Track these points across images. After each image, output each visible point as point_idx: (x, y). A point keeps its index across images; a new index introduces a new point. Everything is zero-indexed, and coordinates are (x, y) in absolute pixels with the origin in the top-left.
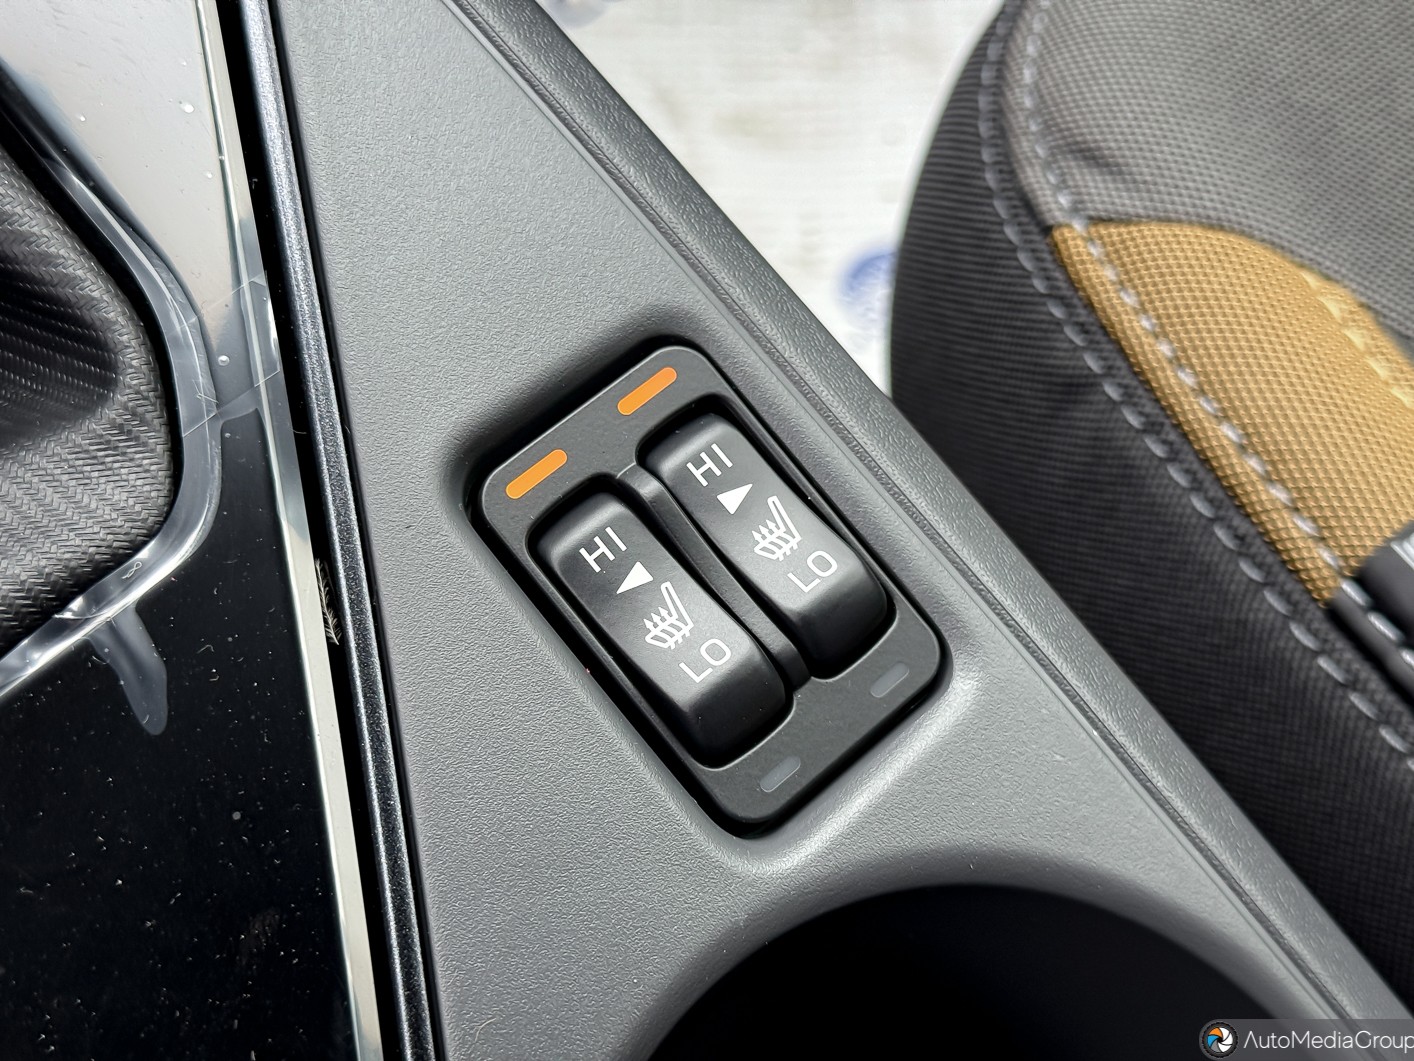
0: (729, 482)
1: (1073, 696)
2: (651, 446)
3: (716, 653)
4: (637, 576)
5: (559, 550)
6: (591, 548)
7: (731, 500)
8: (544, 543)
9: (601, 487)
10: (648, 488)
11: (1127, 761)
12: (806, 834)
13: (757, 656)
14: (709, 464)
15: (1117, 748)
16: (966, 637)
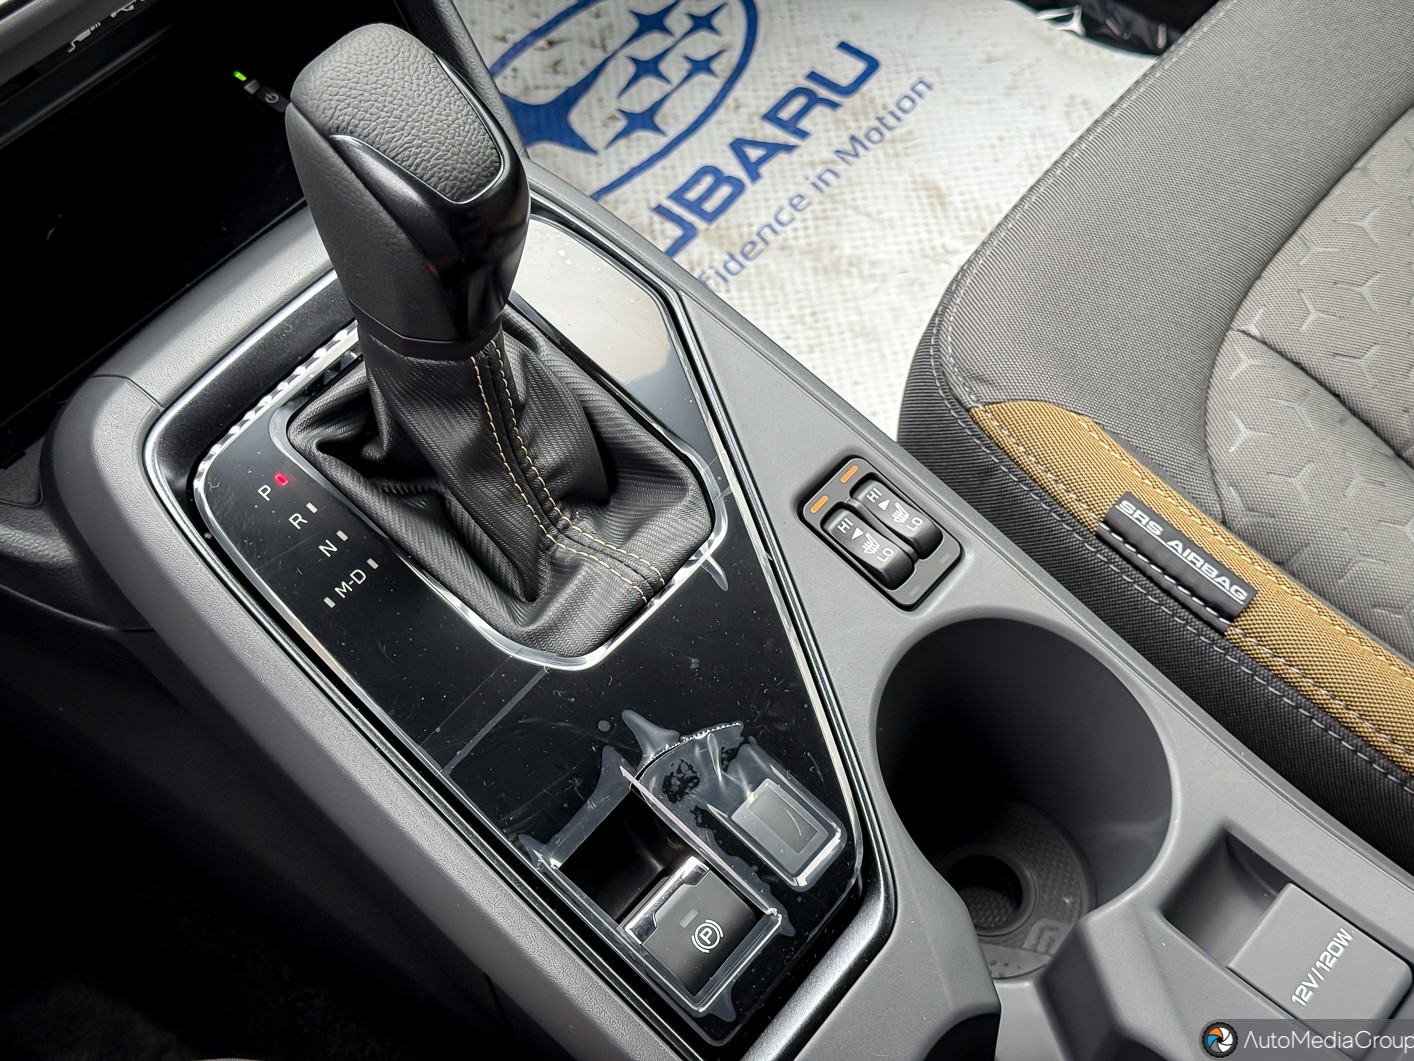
0: (881, 500)
1: (1006, 557)
2: (854, 491)
3: (889, 552)
4: (858, 533)
5: (830, 527)
6: (842, 525)
7: (883, 505)
8: (825, 527)
9: (840, 506)
10: (856, 504)
11: (1028, 576)
12: (927, 606)
13: (902, 552)
14: (874, 495)
15: (1023, 573)
16: (967, 542)
